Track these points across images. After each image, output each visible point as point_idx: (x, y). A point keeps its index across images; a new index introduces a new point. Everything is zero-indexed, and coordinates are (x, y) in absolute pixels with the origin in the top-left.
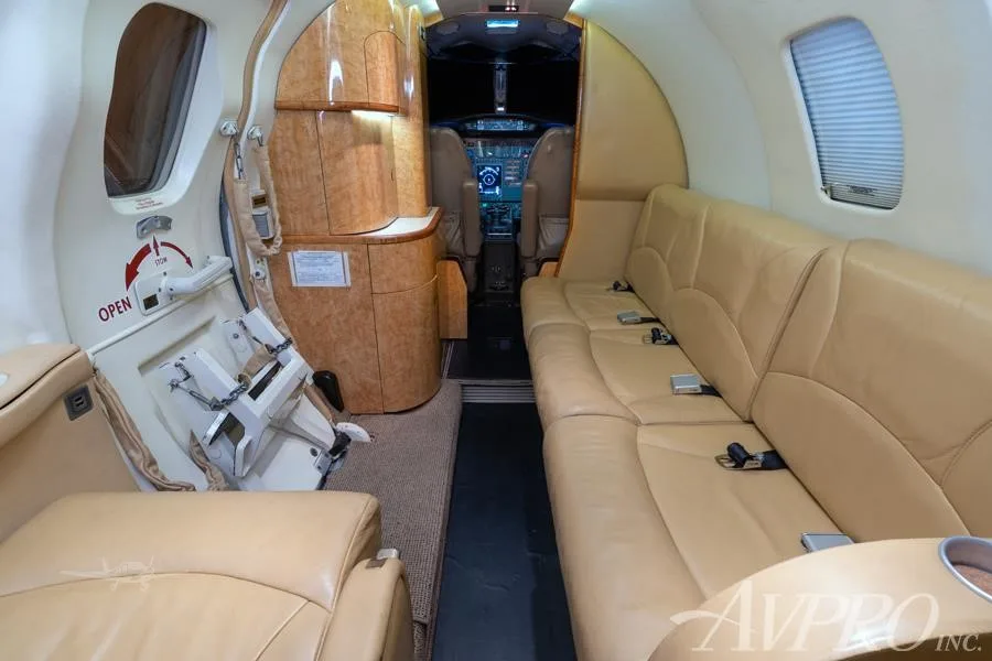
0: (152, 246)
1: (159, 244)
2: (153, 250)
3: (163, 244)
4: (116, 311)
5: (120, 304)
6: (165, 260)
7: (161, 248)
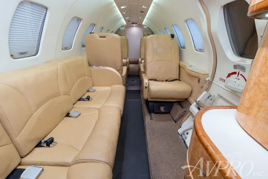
0: (237, 73)
1: (240, 74)
2: (237, 75)
3: (241, 75)
4: (222, 81)
5: (223, 80)
6: (239, 79)
7: (239, 75)
